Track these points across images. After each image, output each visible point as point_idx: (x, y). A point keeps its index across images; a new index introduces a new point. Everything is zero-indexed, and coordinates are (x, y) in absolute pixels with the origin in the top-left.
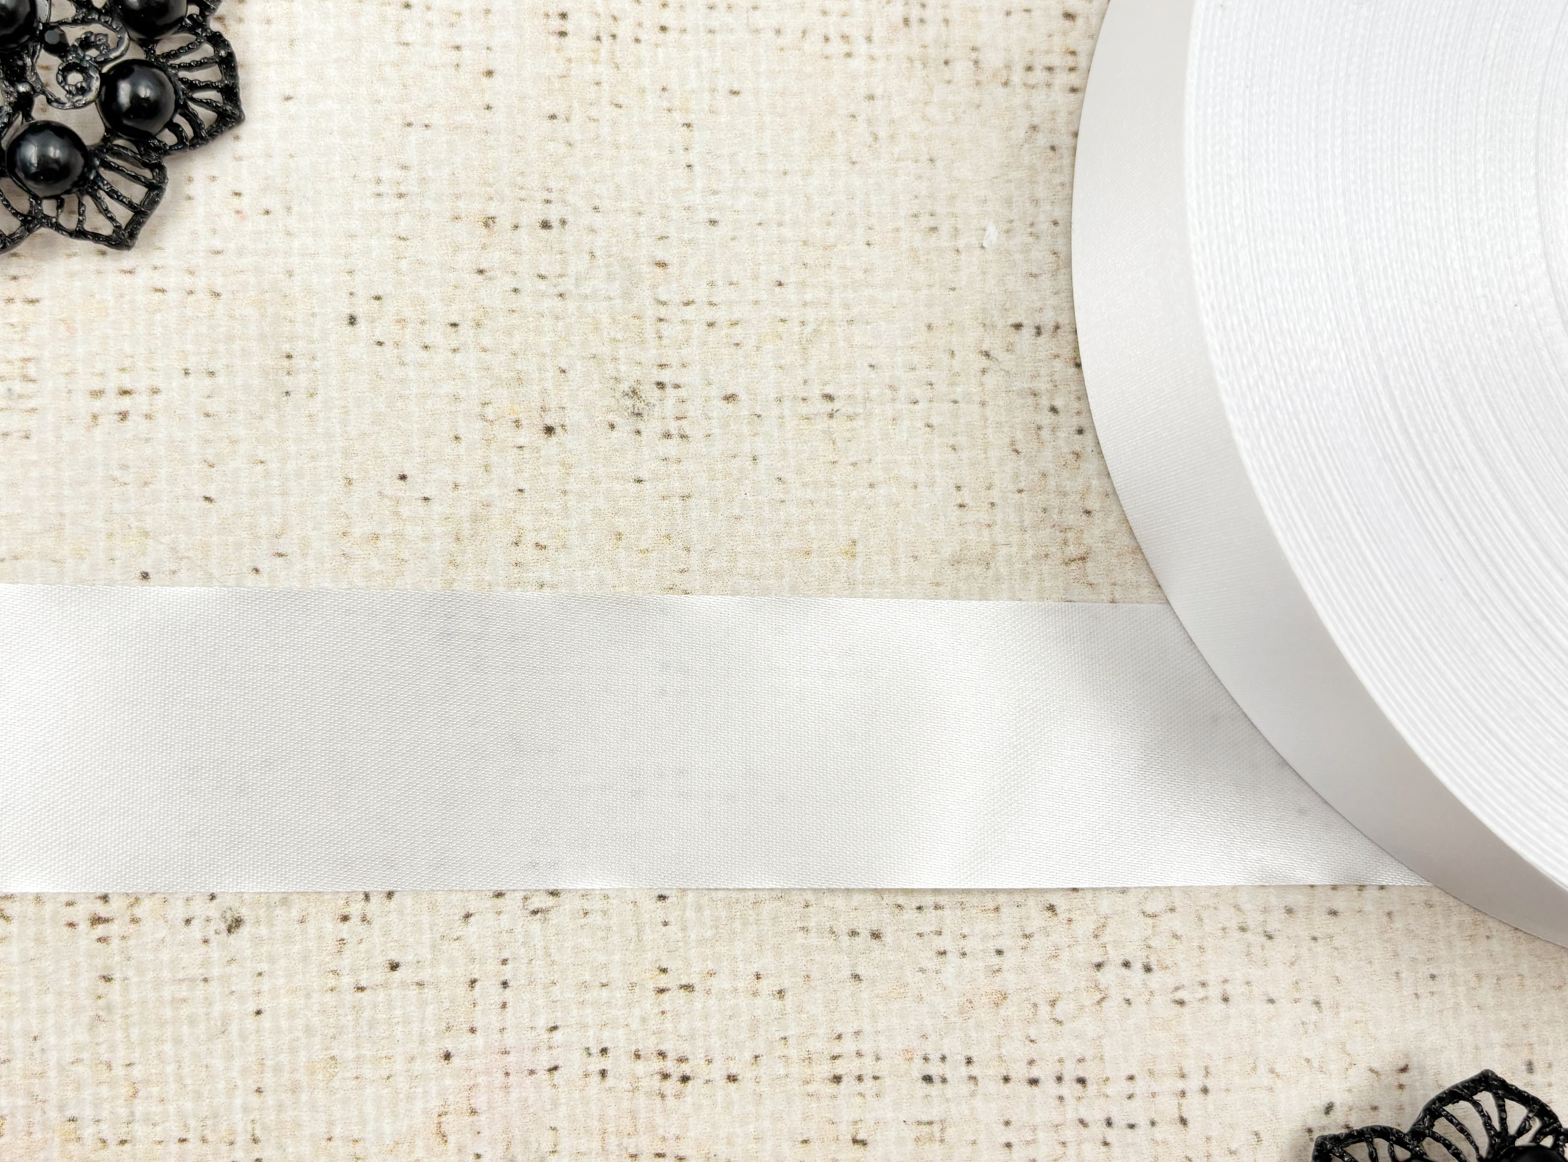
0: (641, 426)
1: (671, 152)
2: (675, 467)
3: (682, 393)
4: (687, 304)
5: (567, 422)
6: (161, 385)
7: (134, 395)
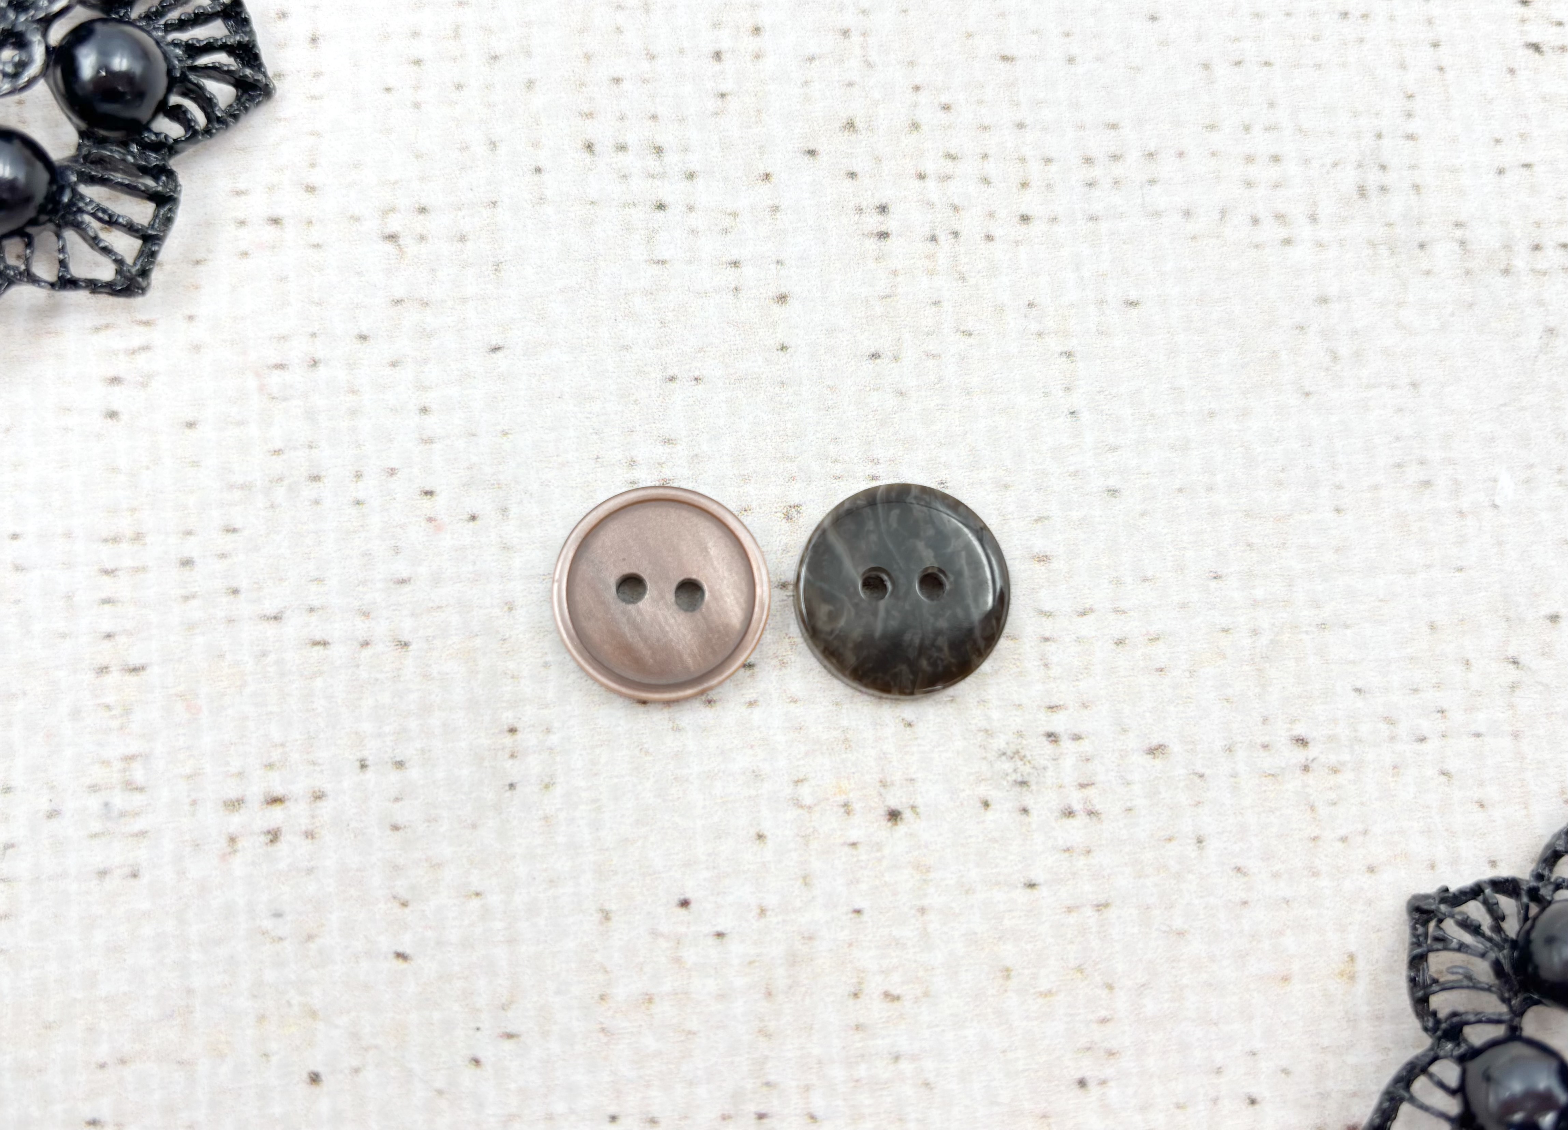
0: (1028, 800)
1: (1046, 394)
2: (1081, 862)
3: (1085, 746)
4: (1083, 614)
5: (919, 801)
6: (328, 787)
7: (287, 804)
